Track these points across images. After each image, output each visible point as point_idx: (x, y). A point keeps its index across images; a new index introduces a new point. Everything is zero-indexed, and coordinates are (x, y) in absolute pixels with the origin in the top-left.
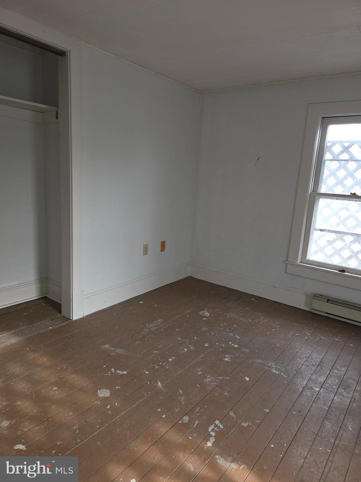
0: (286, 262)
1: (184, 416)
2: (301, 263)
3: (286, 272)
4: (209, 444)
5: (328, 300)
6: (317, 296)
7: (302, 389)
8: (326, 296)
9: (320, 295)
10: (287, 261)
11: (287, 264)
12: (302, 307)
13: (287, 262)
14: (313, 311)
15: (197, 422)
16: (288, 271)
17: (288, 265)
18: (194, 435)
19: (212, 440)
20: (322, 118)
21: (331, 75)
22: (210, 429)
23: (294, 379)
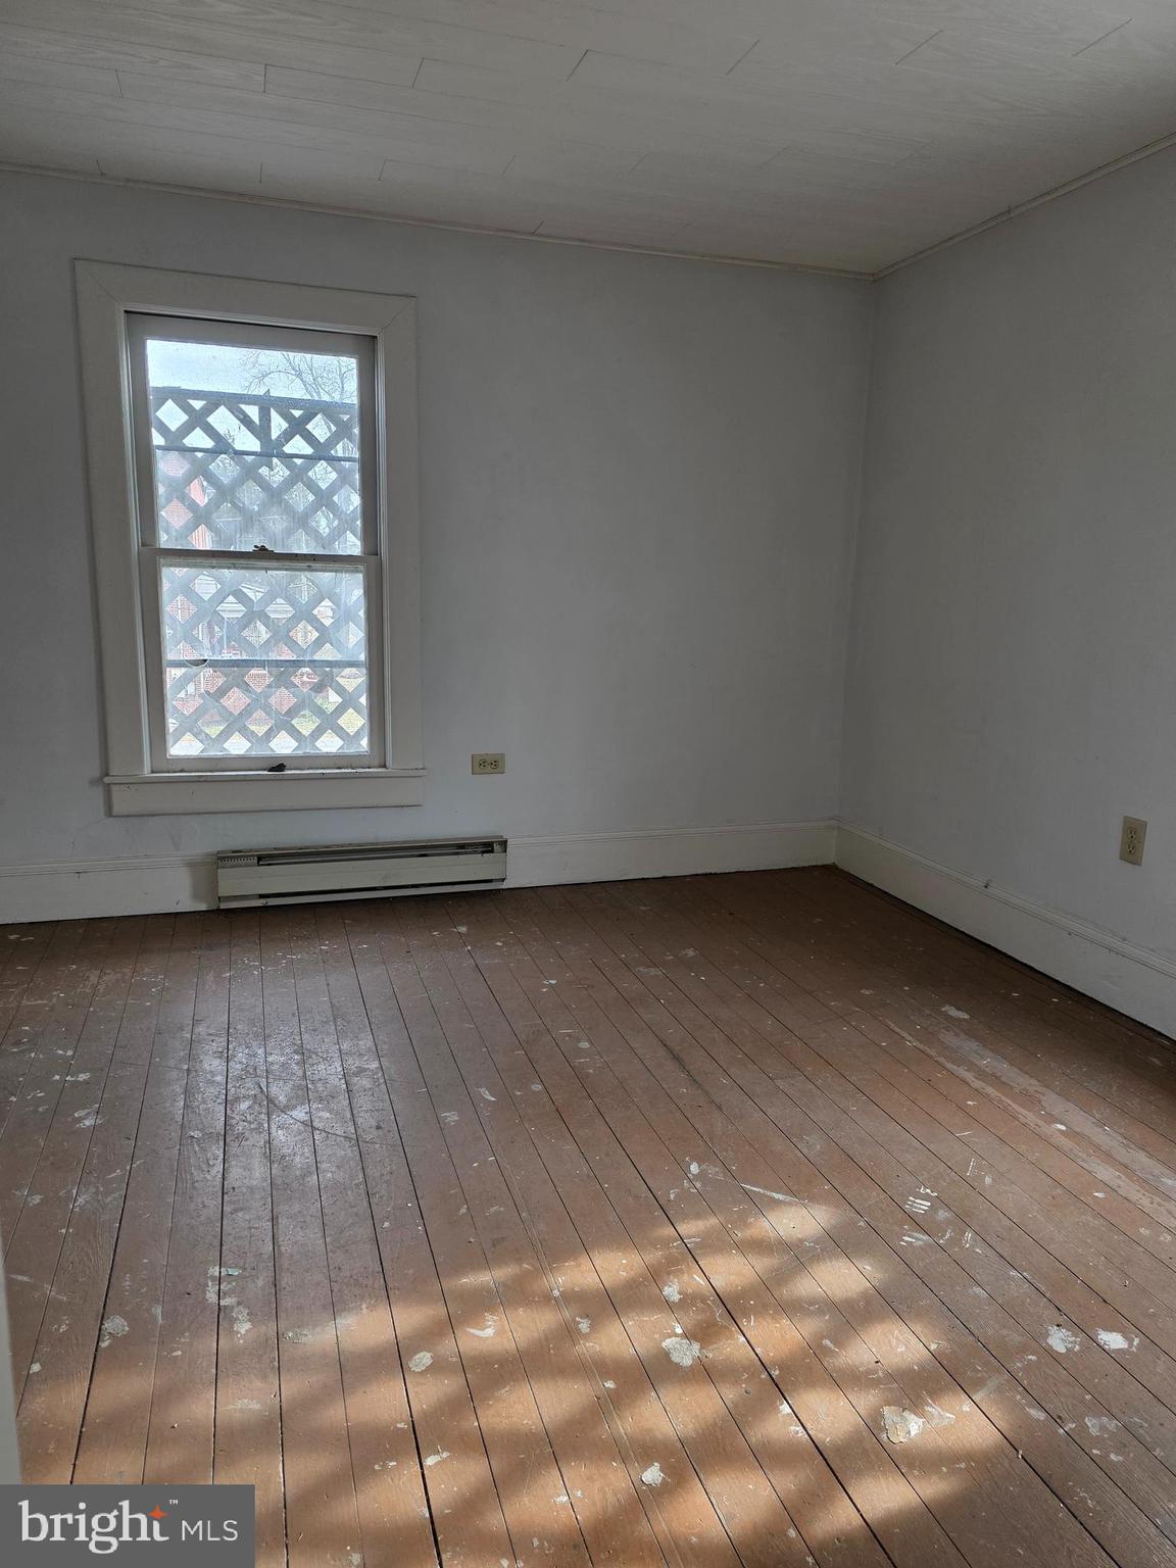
0: (104, 780)
1: (102, 1324)
2: (153, 772)
3: (109, 812)
4: (243, 1327)
5: (260, 858)
6: (226, 858)
7: (343, 1081)
8: (250, 851)
9: (234, 852)
10: (107, 775)
11: (109, 784)
12: (187, 904)
13: (107, 780)
14: (223, 906)
15: (158, 1310)
16: (116, 810)
17: (114, 789)
18: (183, 1340)
19: (241, 1313)
20: (126, 312)
21: (128, 180)
22: (211, 1296)
23: (308, 1073)
